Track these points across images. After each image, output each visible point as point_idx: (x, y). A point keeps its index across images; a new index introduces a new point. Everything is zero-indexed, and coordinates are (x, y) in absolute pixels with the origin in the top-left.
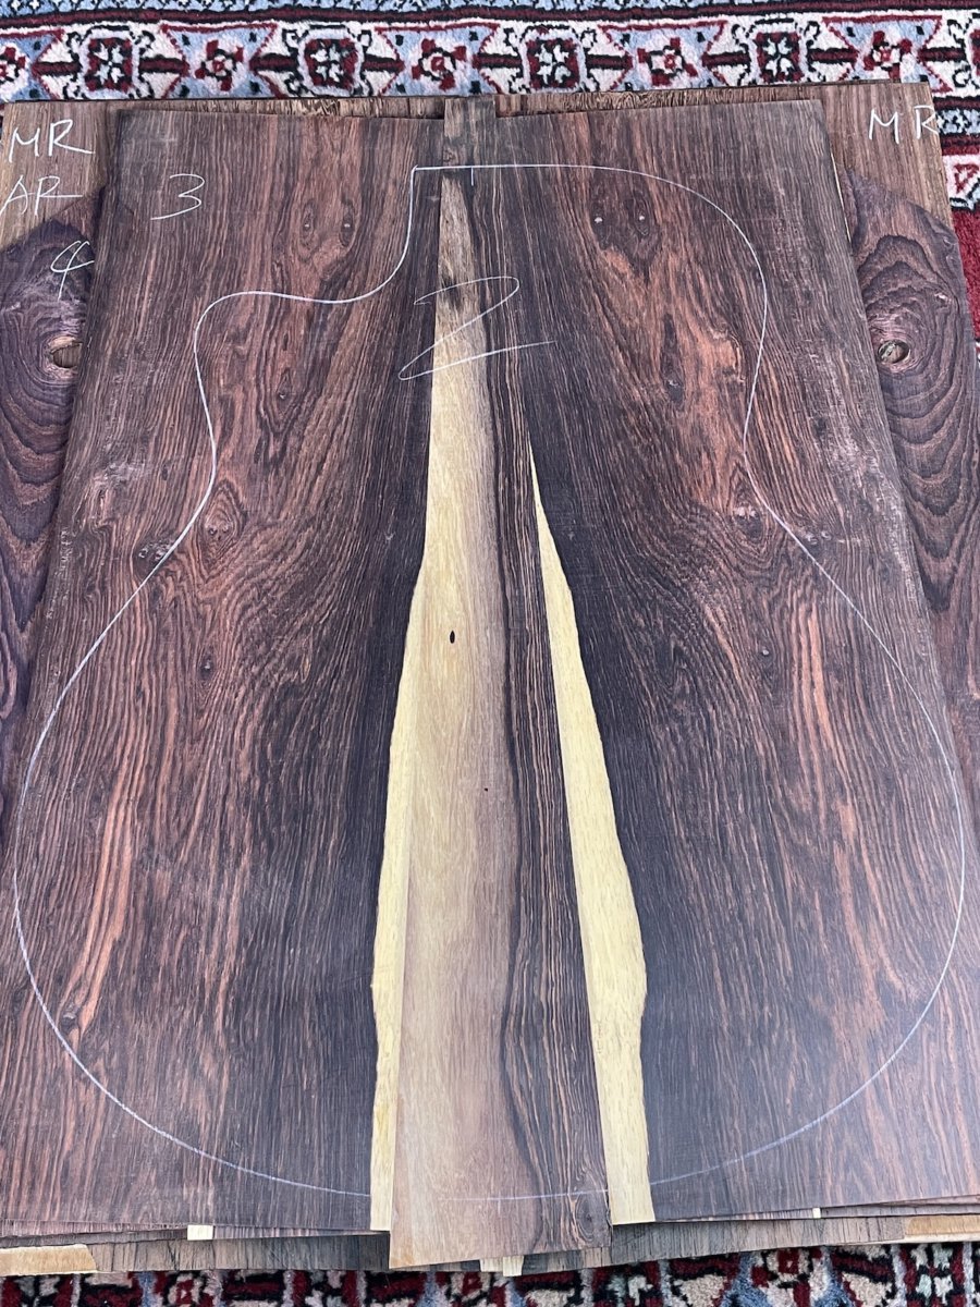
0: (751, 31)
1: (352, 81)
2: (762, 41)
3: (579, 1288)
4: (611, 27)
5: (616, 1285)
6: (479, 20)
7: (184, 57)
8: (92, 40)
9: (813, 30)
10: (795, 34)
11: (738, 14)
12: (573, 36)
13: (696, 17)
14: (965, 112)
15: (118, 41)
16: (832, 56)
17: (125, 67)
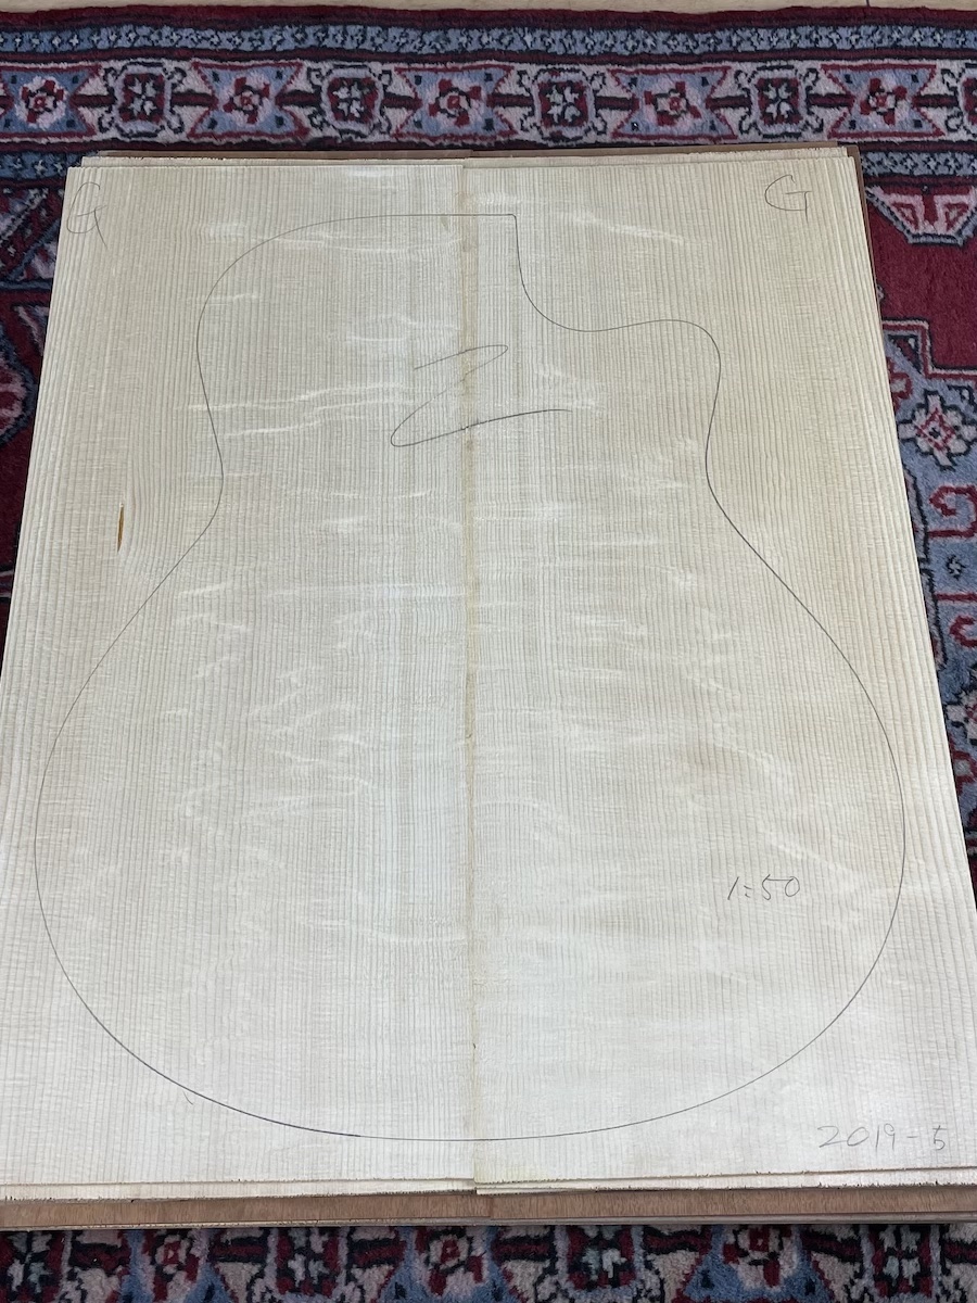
0: (753, 76)
1: (371, 116)
2: (763, 86)
3: (554, 1260)
4: (620, 71)
5: (590, 1257)
6: (494, 62)
7: (213, 92)
8: (127, 76)
9: (812, 77)
10: (795, 80)
11: (741, 61)
12: (583, 78)
13: (700, 62)
14: (957, 155)
15: (152, 76)
16: (830, 101)
17: (158, 101)
